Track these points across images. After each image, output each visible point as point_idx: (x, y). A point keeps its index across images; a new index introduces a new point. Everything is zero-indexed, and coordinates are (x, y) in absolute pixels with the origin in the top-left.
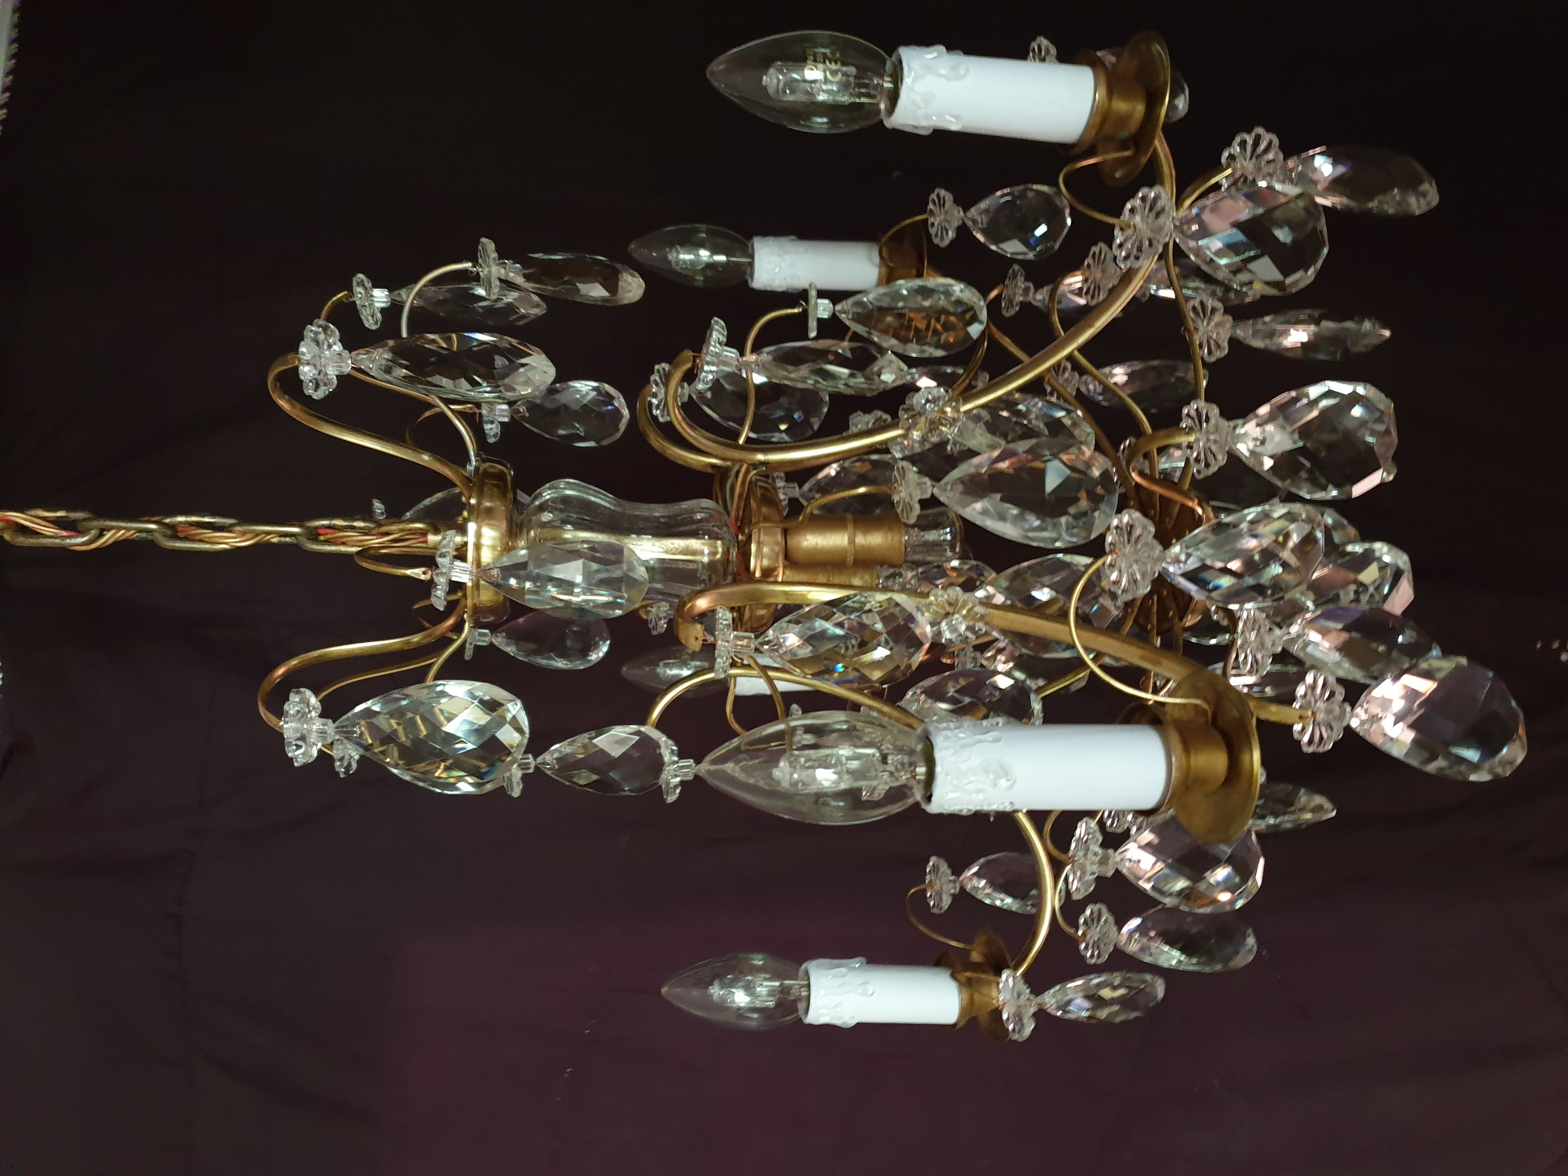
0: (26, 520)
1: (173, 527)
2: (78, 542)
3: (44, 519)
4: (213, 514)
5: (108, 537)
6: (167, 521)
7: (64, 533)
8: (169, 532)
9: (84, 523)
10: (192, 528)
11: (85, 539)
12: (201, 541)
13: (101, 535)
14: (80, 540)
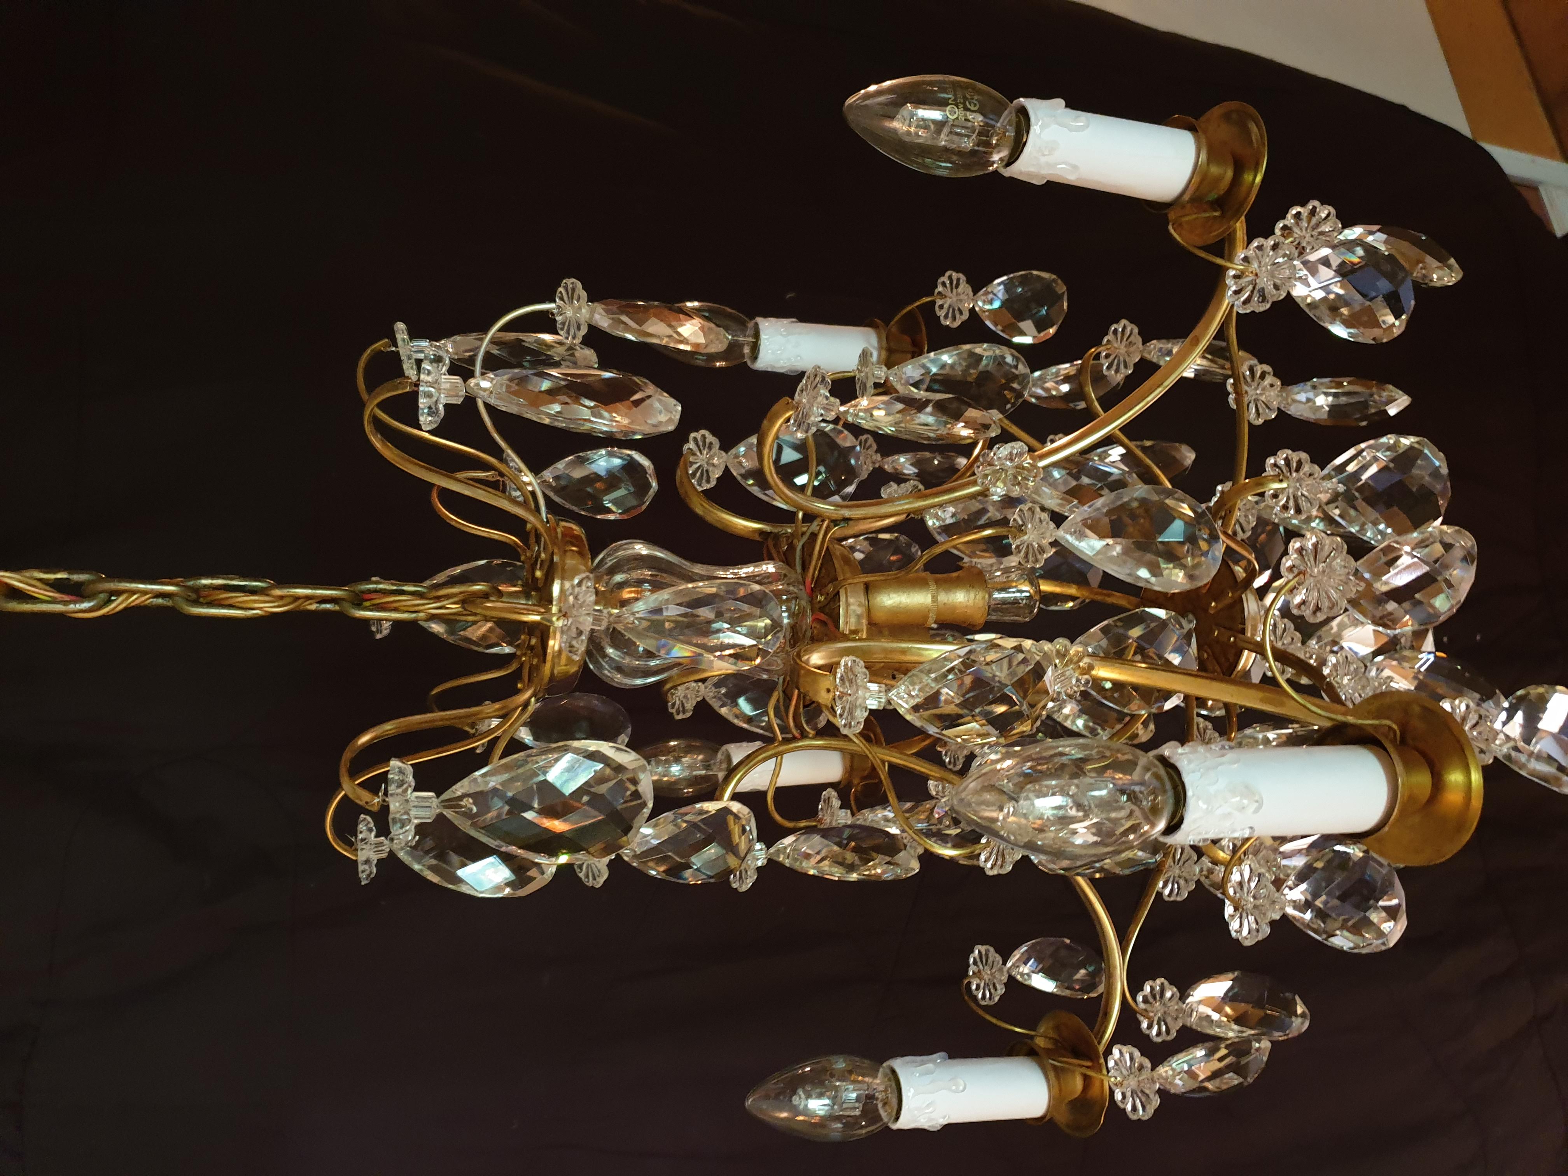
0: (21, 582)
1: (197, 590)
2: (81, 608)
3: (41, 580)
4: (244, 577)
5: (118, 604)
6: (191, 583)
7: (66, 598)
8: (193, 596)
9: (92, 586)
10: (218, 592)
11: (91, 604)
12: (231, 606)
13: (109, 601)
14: (86, 605)
